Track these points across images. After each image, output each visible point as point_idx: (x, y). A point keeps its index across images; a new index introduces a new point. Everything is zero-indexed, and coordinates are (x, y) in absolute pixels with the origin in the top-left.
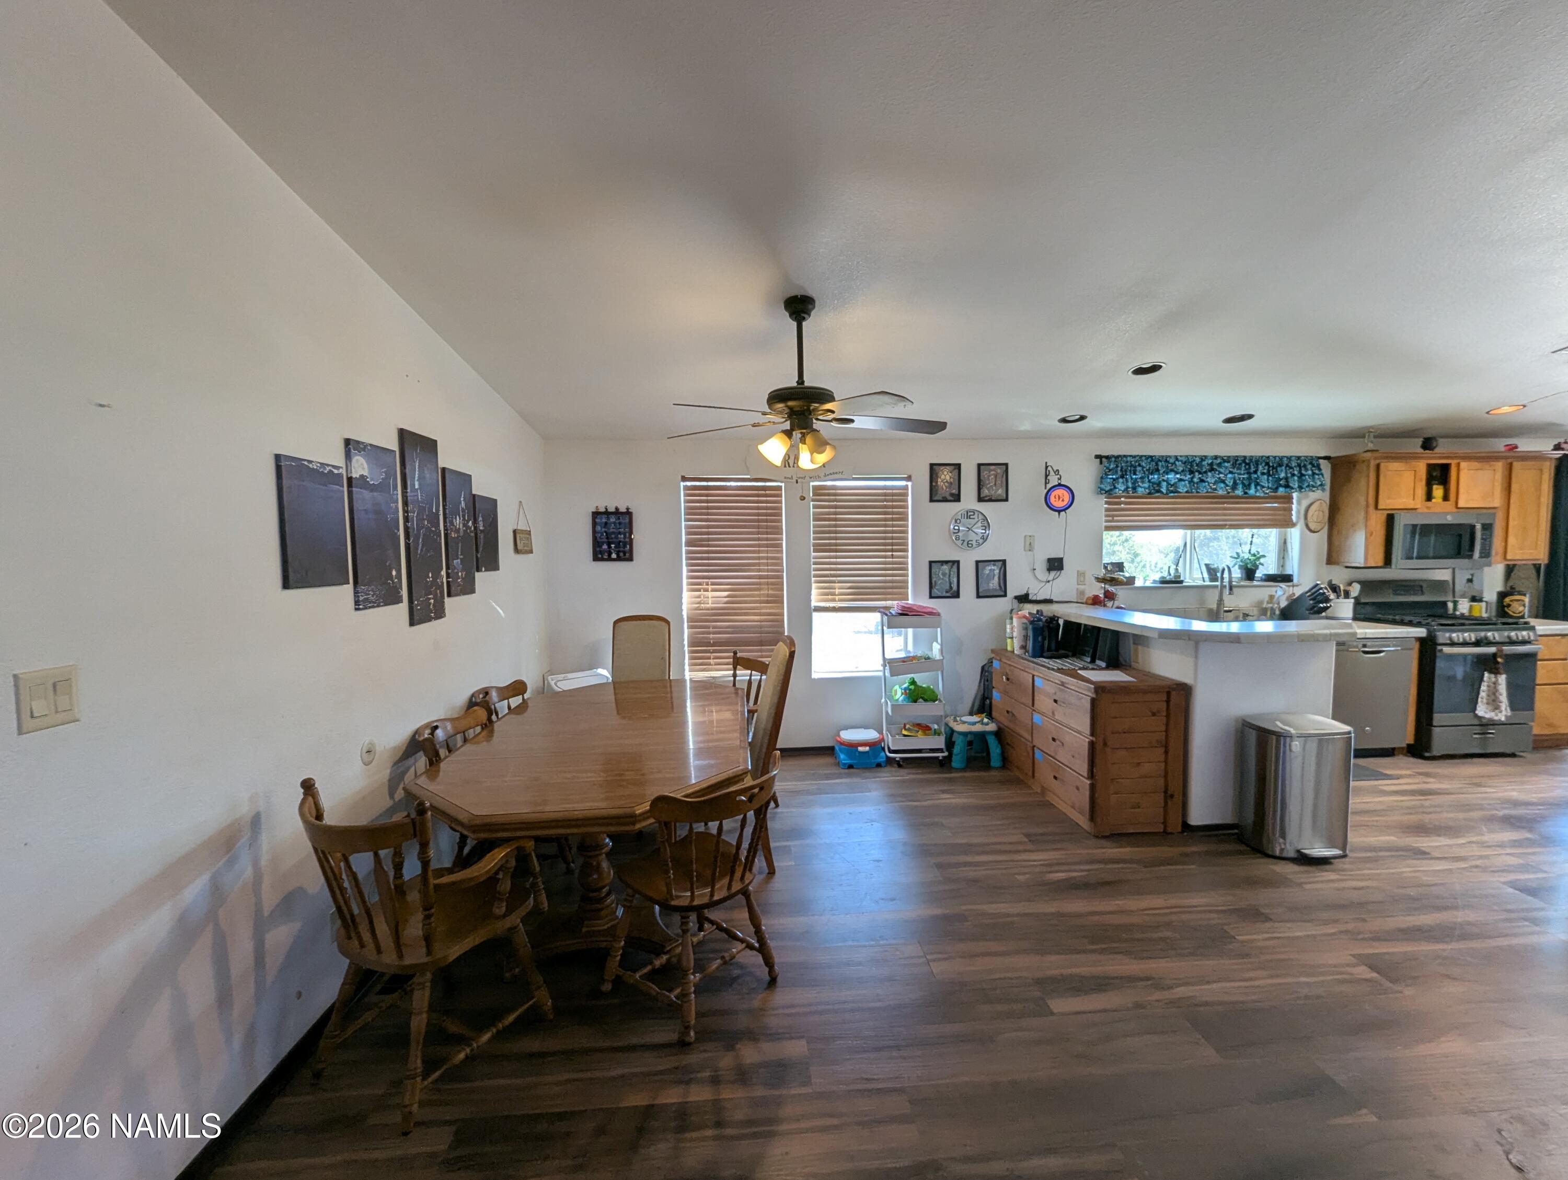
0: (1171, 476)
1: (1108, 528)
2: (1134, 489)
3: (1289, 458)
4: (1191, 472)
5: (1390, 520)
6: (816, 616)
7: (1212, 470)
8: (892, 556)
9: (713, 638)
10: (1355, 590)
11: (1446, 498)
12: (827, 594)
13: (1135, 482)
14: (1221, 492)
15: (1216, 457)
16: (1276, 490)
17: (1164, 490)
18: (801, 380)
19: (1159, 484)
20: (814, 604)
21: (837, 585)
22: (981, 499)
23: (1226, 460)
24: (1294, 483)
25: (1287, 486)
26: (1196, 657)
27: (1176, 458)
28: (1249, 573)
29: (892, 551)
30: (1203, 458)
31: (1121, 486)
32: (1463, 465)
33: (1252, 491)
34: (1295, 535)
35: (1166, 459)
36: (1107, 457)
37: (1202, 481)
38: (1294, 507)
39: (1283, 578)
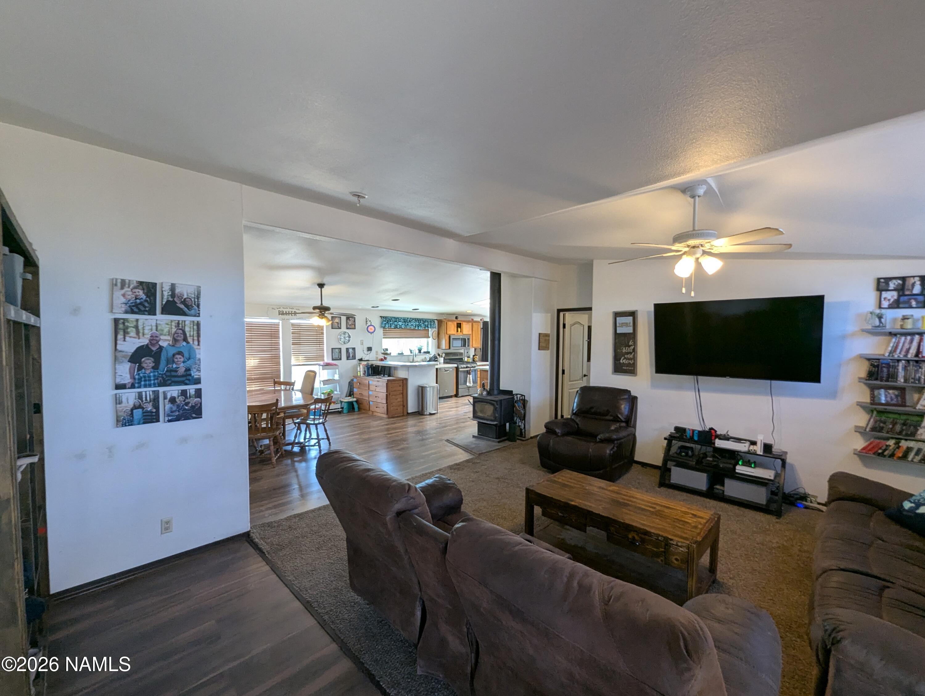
0: (400, 323)
1: (384, 338)
2: (391, 326)
3: (428, 319)
4: (405, 322)
5: (450, 337)
6: (293, 367)
7: (410, 322)
8: (320, 347)
9: (254, 377)
10: (444, 355)
11: (461, 332)
12: (297, 360)
13: (391, 324)
14: (412, 328)
15: (411, 318)
16: (425, 328)
17: (398, 327)
18: (322, 304)
19: (397, 325)
20: (292, 364)
21: (300, 357)
22: (347, 328)
23: (413, 319)
24: (429, 326)
25: (428, 327)
26: (408, 371)
27: (401, 318)
28: (420, 351)
29: (319, 345)
30: (408, 318)
31: (387, 326)
32: (464, 323)
33: (420, 328)
34: (430, 340)
35: (398, 318)
36: (383, 317)
37: (408, 325)
38: (430, 332)
39: (428, 352)
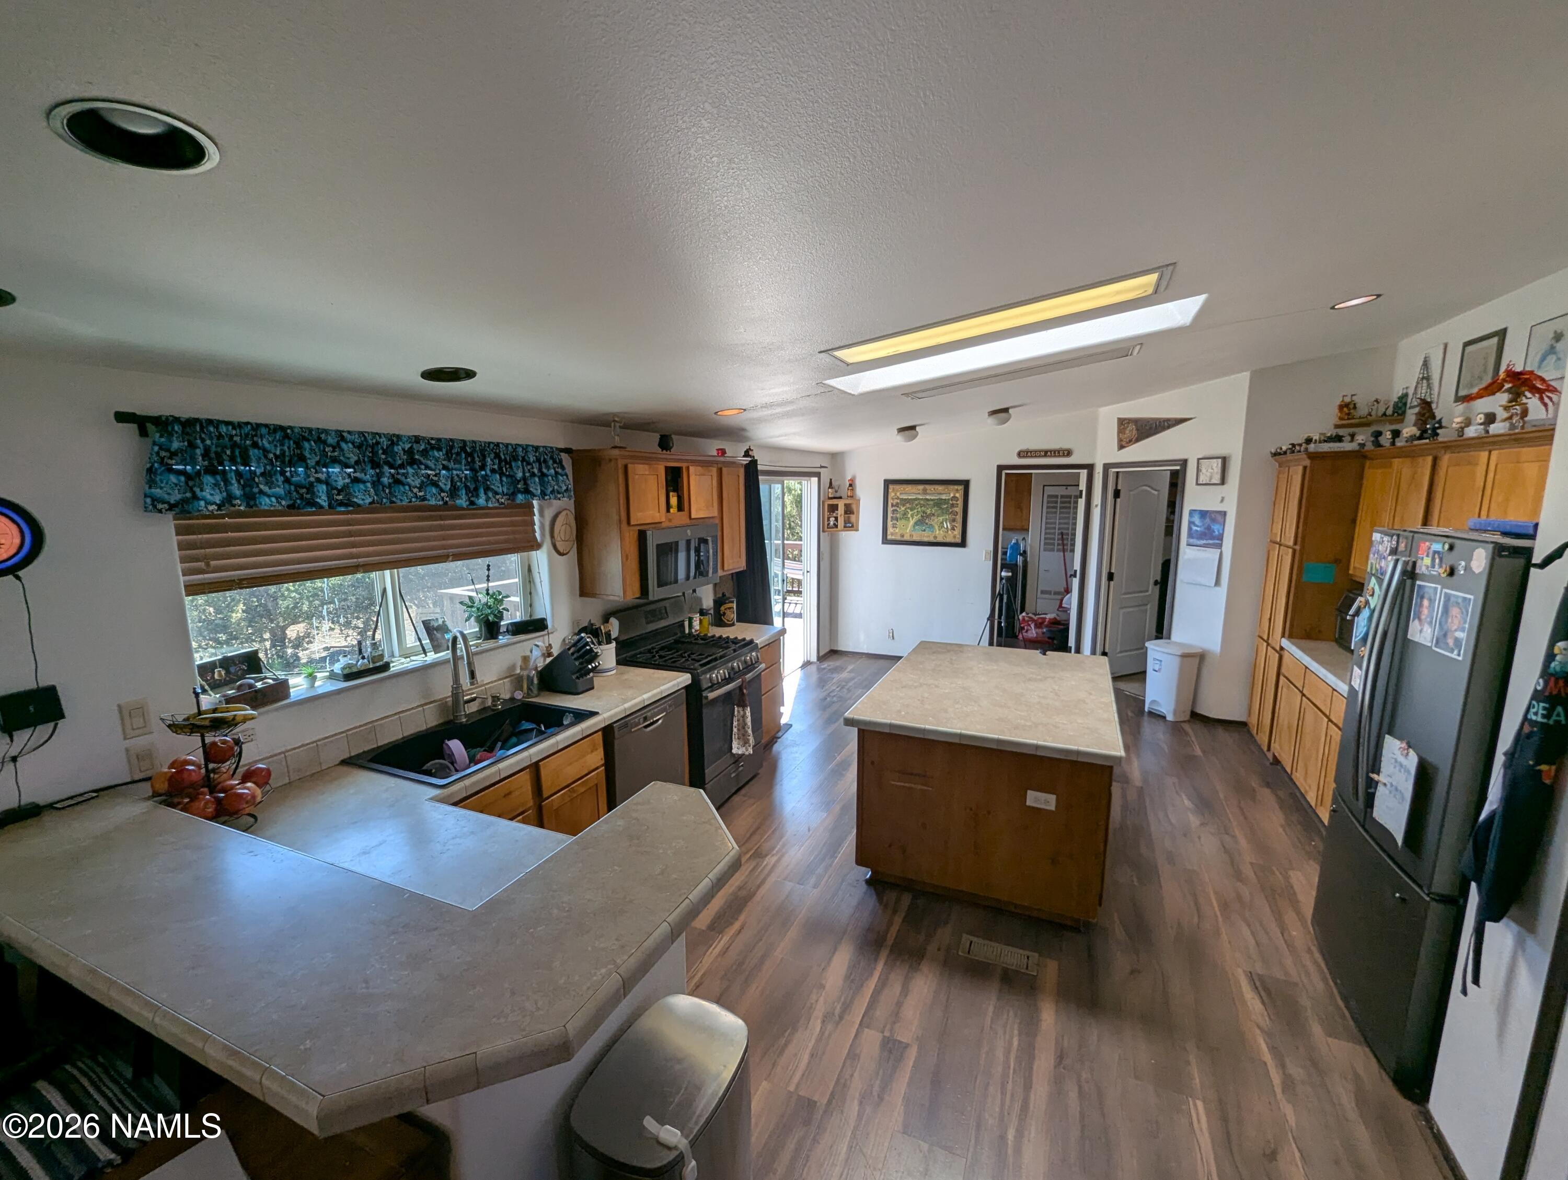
0: (335, 470)
1: (193, 590)
2: (250, 498)
3: (525, 448)
4: (375, 464)
5: (642, 536)
7: (412, 462)
10: (614, 626)
11: (680, 508)
13: (248, 482)
14: (433, 502)
15: (417, 439)
16: (512, 496)
17: (323, 500)
19: (310, 488)
23: (436, 444)
24: (536, 488)
25: (527, 491)
27: (340, 435)
28: (491, 629)
30: (394, 439)
31: (210, 493)
32: (692, 469)
33: (481, 501)
34: (541, 559)
35: (317, 436)
36: (157, 421)
37: (398, 482)
38: (536, 518)
39: (534, 626)
